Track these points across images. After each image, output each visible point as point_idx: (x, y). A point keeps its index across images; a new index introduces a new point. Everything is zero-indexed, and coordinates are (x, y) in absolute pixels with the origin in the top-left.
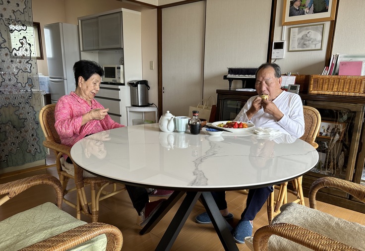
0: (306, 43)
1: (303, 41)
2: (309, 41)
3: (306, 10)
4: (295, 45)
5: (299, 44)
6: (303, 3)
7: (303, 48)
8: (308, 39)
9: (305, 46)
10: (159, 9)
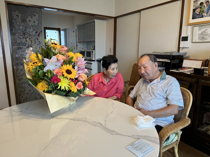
0: (204, 37)
1: (202, 35)
2: (207, 35)
3: (205, 14)
4: (196, 39)
5: (199, 37)
6: (202, 10)
7: (203, 40)
8: (206, 34)
9: (204, 39)
10: (115, 18)
